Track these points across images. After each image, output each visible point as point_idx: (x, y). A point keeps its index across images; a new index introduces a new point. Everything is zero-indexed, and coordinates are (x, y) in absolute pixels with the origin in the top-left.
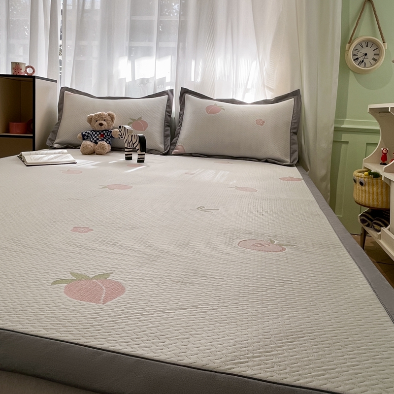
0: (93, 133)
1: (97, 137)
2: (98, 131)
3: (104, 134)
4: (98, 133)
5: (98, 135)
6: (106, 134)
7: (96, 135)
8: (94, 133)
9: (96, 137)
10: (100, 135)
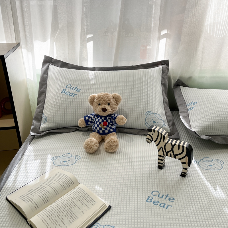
3: (107, 121)
6: (109, 121)
9: (98, 126)
10: (102, 123)
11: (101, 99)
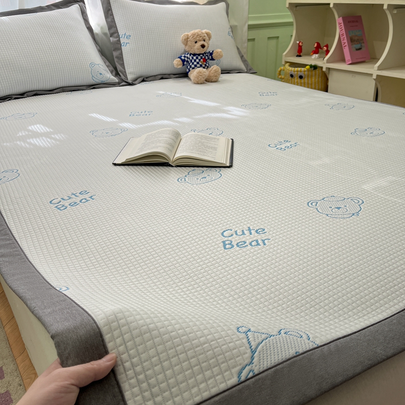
0: (193, 58)
1: (200, 63)
2: (199, 55)
4: (199, 58)
5: (200, 60)
7: (197, 60)
8: (195, 58)
9: (198, 63)
10: (202, 60)
11: (197, 36)
